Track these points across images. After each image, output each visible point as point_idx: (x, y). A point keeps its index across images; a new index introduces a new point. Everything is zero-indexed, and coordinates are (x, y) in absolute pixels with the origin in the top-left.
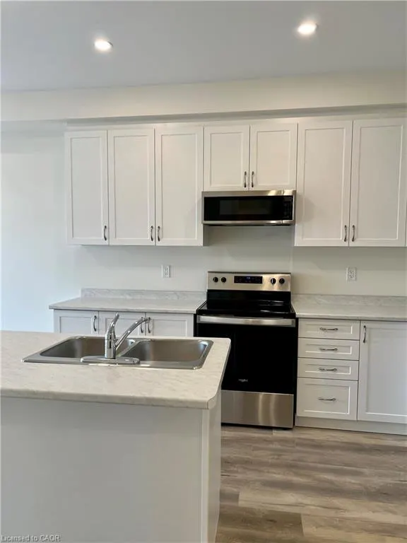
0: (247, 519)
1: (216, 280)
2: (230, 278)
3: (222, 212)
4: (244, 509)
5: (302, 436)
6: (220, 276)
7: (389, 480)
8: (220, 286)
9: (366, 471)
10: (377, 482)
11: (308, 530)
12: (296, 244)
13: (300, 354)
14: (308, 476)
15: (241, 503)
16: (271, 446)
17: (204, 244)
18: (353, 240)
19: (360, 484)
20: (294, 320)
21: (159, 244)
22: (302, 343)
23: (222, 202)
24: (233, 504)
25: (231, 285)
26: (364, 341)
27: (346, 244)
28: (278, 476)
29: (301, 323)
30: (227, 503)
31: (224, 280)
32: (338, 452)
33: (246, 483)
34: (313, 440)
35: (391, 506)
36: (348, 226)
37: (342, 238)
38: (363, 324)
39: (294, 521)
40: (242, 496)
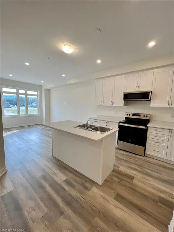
0: (120, 173)
1: (127, 115)
2: (131, 115)
3: (129, 97)
4: (119, 170)
5: (146, 159)
6: (128, 114)
7: (170, 179)
8: (128, 116)
9: (163, 173)
10: (165, 177)
11: (135, 181)
12: (151, 106)
13: (148, 136)
14: (142, 169)
15: (120, 169)
16: (135, 159)
17: (124, 106)
18: (171, 105)
19: (159, 176)
20: (146, 127)
21: (113, 105)
22: (148, 134)
23: (128, 95)
24: (117, 168)
25: (131, 116)
26: (171, 136)
27: (169, 106)
28: (133, 166)
29: (149, 128)
30: (116, 168)
31: (130, 115)
32: (156, 166)
33: (123, 165)
34: (149, 161)
35: (167, 186)
36: (169, 101)
37: (167, 104)
38: (171, 131)
39: (132, 178)
40: (121, 167)
